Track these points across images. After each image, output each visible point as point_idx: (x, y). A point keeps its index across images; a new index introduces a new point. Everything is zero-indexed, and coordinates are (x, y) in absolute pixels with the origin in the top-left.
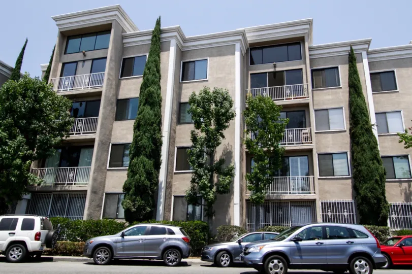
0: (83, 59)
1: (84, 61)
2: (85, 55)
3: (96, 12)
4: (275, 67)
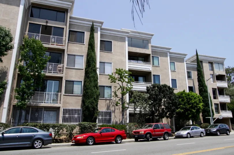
4: (47, 22)
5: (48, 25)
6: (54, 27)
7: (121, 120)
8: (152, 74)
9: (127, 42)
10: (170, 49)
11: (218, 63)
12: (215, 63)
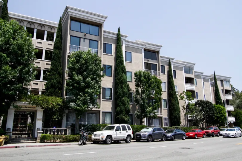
0: (84, 37)
1: (84, 39)
2: (85, 35)
3: (94, 15)
5: (149, 62)
6: (152, 64)
7: (184, 124)
8: (196, 92)
9: (184, 71)
10: (203, 73)
11: (226, 81)
12: (224, 81)
